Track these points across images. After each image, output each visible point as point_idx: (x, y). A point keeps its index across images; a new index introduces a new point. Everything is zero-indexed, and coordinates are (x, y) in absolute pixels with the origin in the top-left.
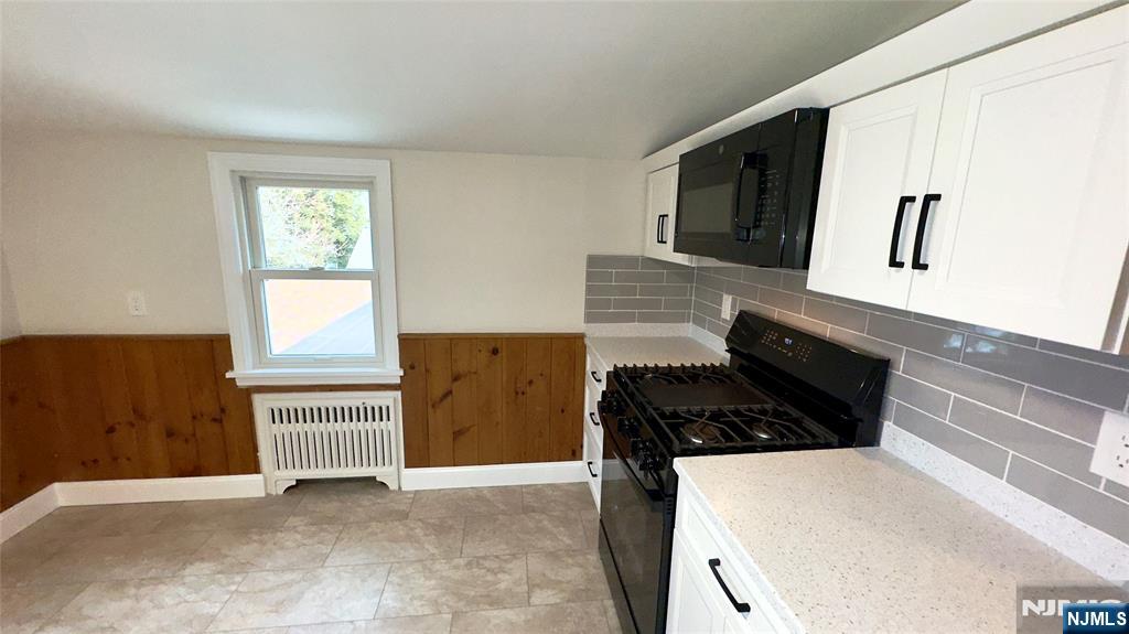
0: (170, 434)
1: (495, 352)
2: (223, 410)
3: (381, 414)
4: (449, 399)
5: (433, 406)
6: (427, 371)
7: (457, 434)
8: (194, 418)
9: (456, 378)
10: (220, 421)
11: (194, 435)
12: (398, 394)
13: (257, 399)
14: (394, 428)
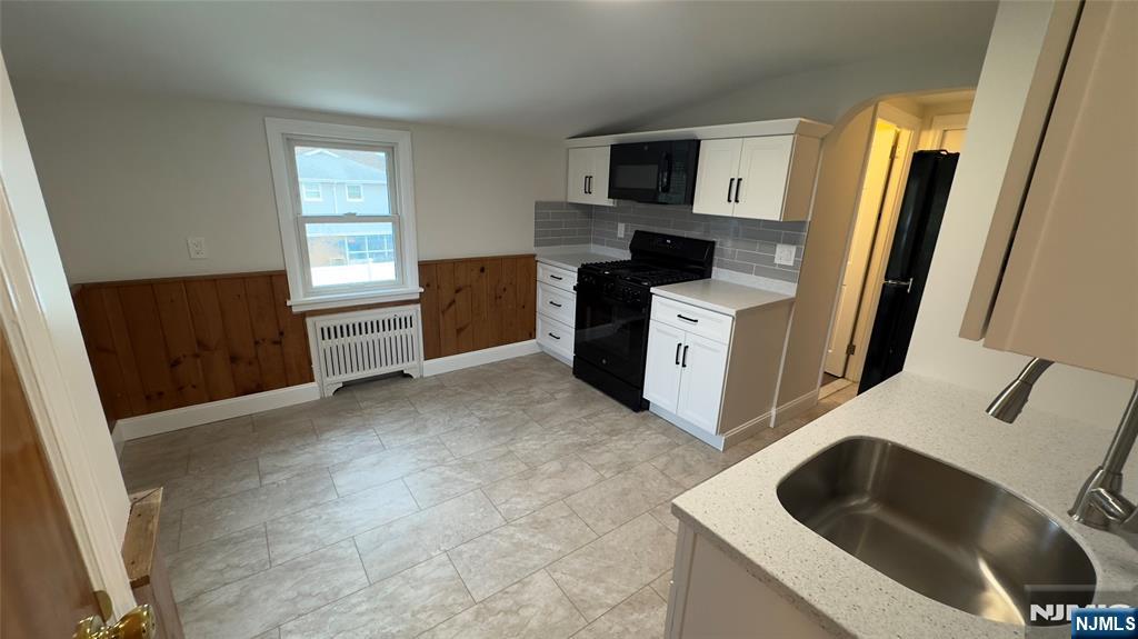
0: (234, 359)
1: (482, 270)
2: (281, 334)
3: (407, 322)
4: (453, 307)
5: (443, 312)
6: (438, 287)
7: (459, 331)
8: (256, 343)
9: (457, 291)
10: (280, 343)
11: (257, 357)
12: (418, 306)
13: (309, 321)
14: (416, 332)
